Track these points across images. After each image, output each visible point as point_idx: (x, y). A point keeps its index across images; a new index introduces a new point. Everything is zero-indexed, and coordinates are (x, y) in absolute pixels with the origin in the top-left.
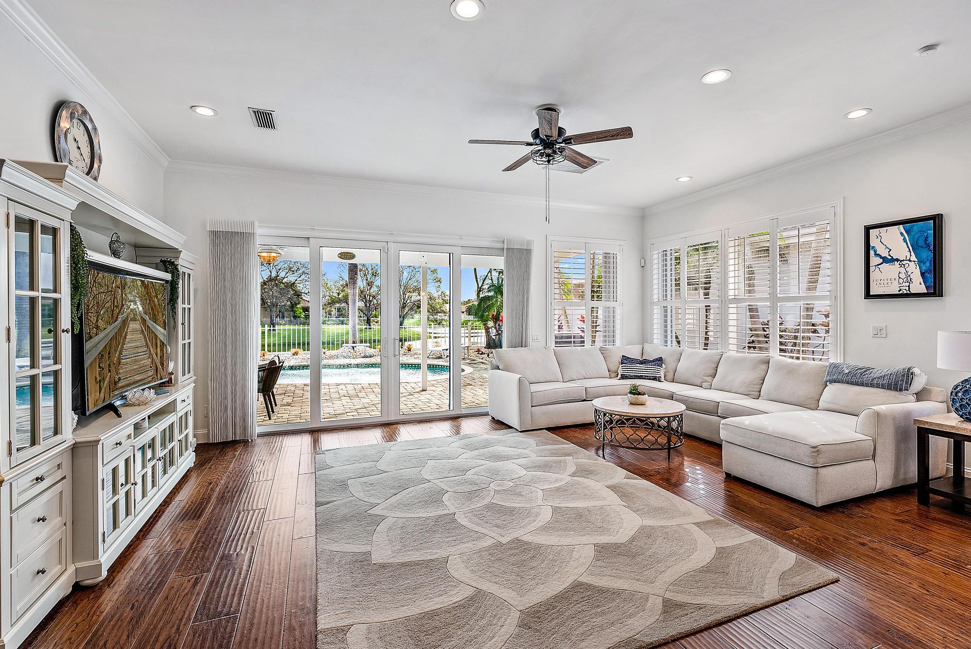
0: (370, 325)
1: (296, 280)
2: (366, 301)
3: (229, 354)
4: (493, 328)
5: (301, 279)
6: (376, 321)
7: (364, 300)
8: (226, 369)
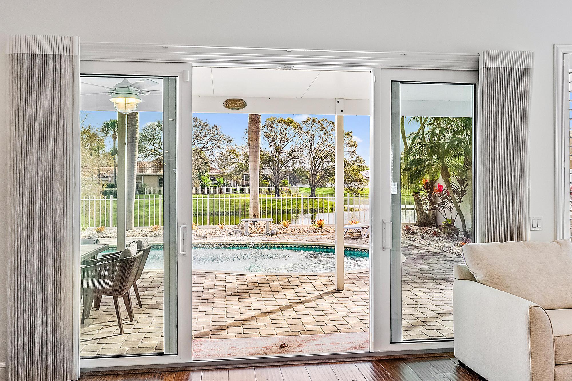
0: (279, 196)
1: (203, 147)
2: (274, 168)
3: (37, 247)
4: (427, 201)
5: (208, 146)
6: (285, 190)
7: (272, 168)
8: (32, 269)
